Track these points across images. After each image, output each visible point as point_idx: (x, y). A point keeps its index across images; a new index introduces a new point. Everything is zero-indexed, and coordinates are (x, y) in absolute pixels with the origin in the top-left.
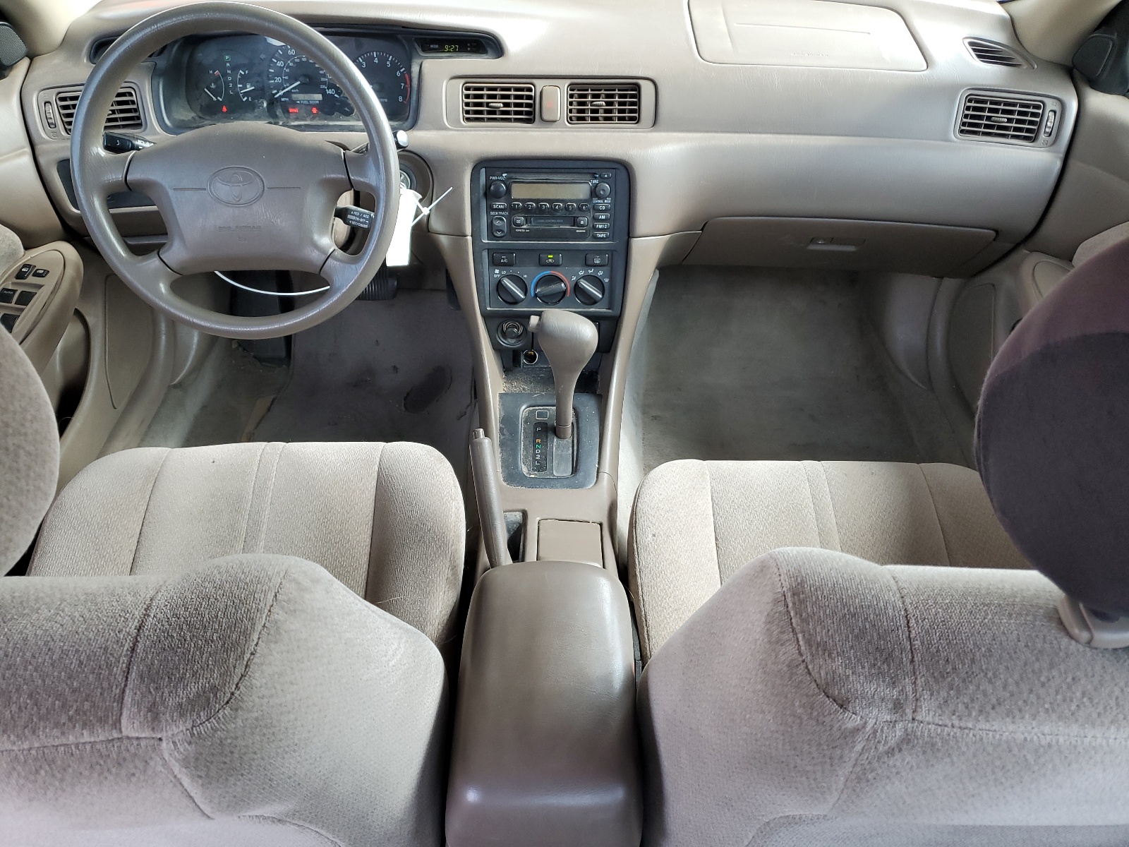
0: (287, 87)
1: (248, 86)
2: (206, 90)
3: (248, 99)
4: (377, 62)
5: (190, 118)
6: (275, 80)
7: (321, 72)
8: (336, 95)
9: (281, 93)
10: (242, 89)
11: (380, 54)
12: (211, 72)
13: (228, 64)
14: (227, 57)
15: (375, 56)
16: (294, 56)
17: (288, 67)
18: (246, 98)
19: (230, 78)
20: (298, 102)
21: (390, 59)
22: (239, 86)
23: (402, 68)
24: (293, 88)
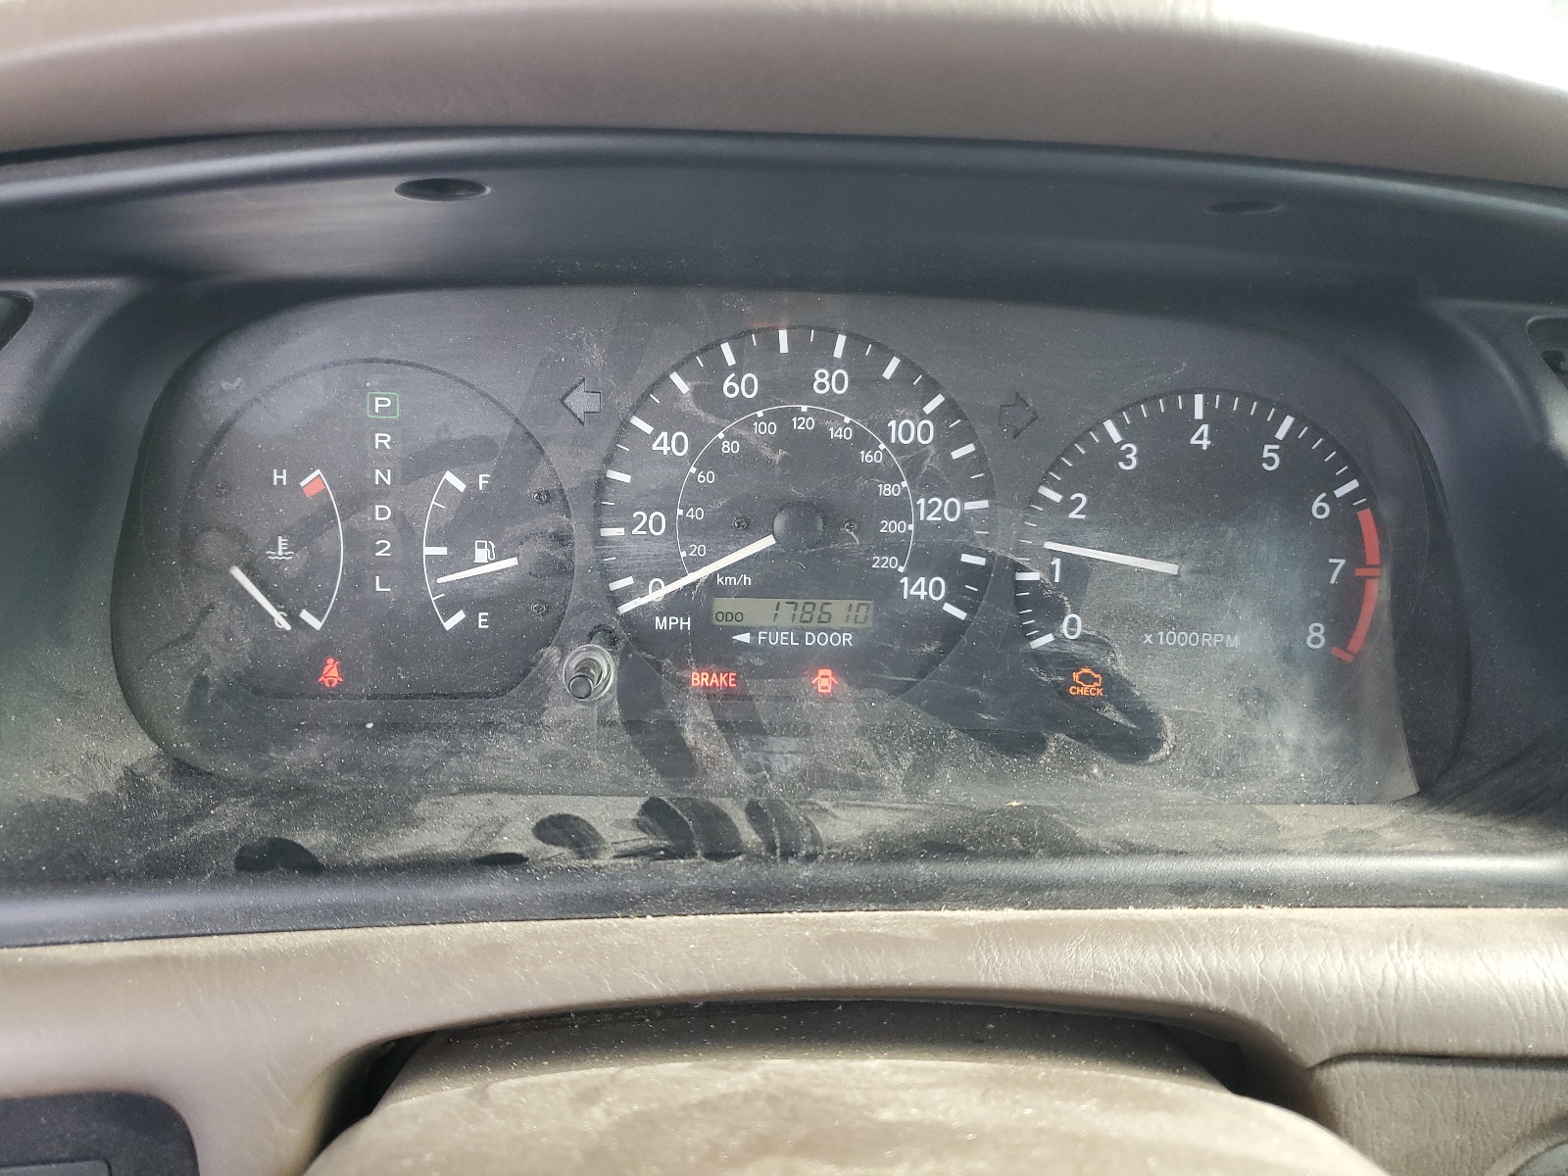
0: (695, 564)
1: (481, 555)
2: (237, 573)
3: (471, 620)
4: (1205, 443)
5: (107, 781)
6: (630, 526)
7: (887, 490)
8: (948, 608)
9: (657, 593)
10: (441, 566)
11: (1226, 404)
12: (279, 477)
13: (382, 440)
14: (381, 402)
15: (1199, 414)
16: (751, 405)
17: (713, 459)
18: (460, 616)
19: (381, 513)
20: (745, 638)
21: (1280, 434)
22: (428, 551)
23: (1345, 480)
24: (724, 572)
